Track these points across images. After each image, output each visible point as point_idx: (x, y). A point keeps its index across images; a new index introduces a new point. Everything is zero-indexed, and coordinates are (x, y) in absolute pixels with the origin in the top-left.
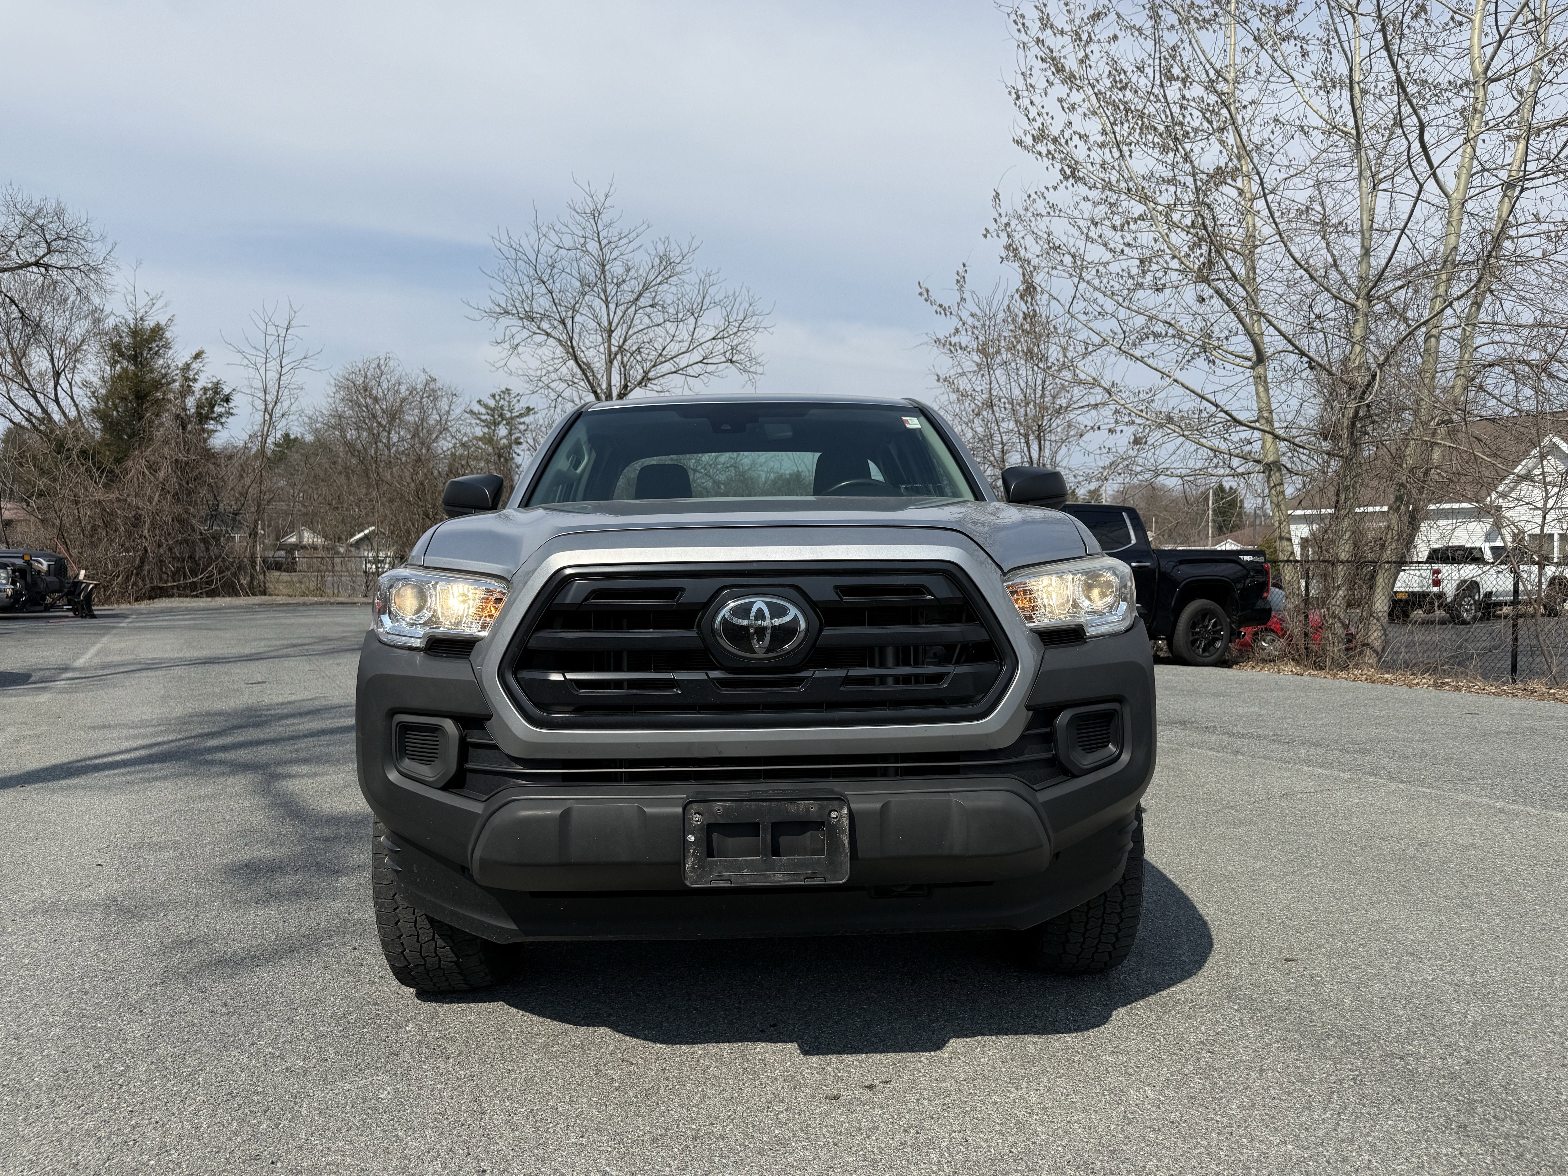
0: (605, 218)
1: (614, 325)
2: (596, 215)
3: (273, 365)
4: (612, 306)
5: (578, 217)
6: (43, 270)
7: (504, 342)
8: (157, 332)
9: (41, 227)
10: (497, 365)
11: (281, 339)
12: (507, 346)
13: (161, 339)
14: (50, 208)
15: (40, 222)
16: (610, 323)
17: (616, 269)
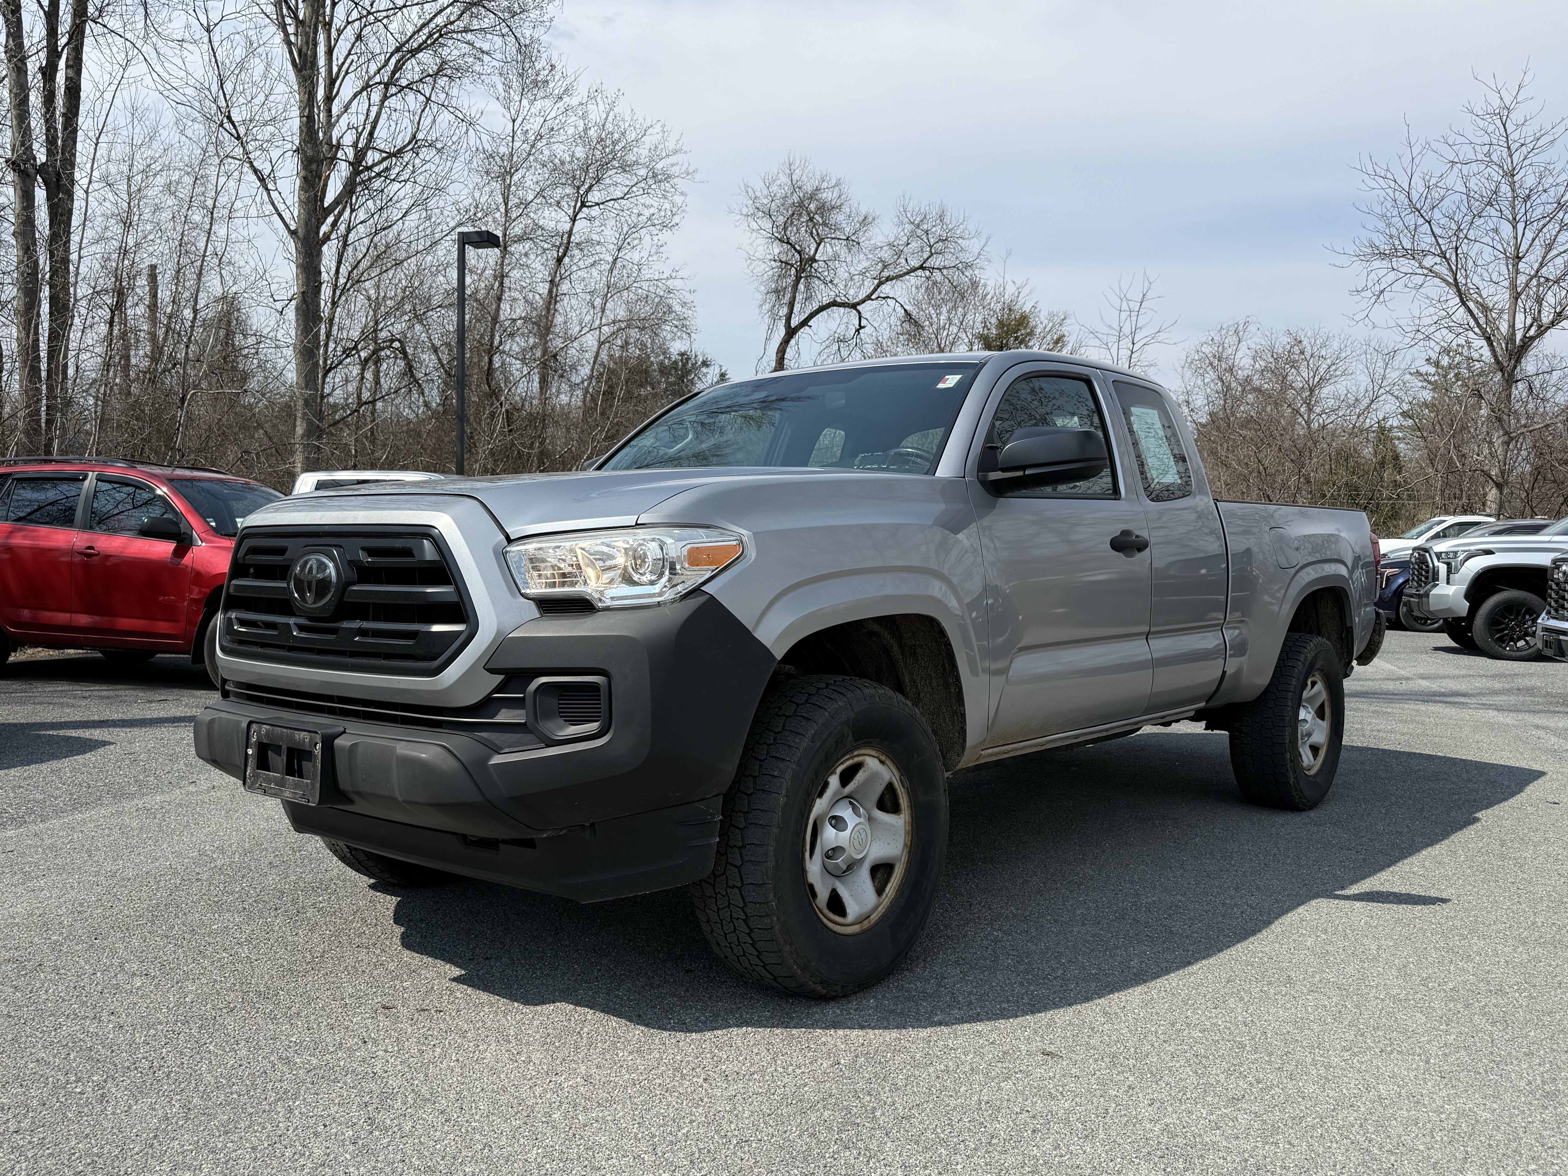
0: (1516, 116)
1: (1523, 249)
2: (1503, 115)
3: (1126, 343)
4: (1521, 226)
5: (1481, 123)
6: (927, 273)
7: (1365, 289)
8: (1023, 320)
9: (927, 232)
10: (1357, 318)
11: (1134, 314)
12: (1368, 294)
13: (1025, 328)
14: (934, 212)
15: (925, 227)
16: (1517, 248)
17: (1527, 179)
